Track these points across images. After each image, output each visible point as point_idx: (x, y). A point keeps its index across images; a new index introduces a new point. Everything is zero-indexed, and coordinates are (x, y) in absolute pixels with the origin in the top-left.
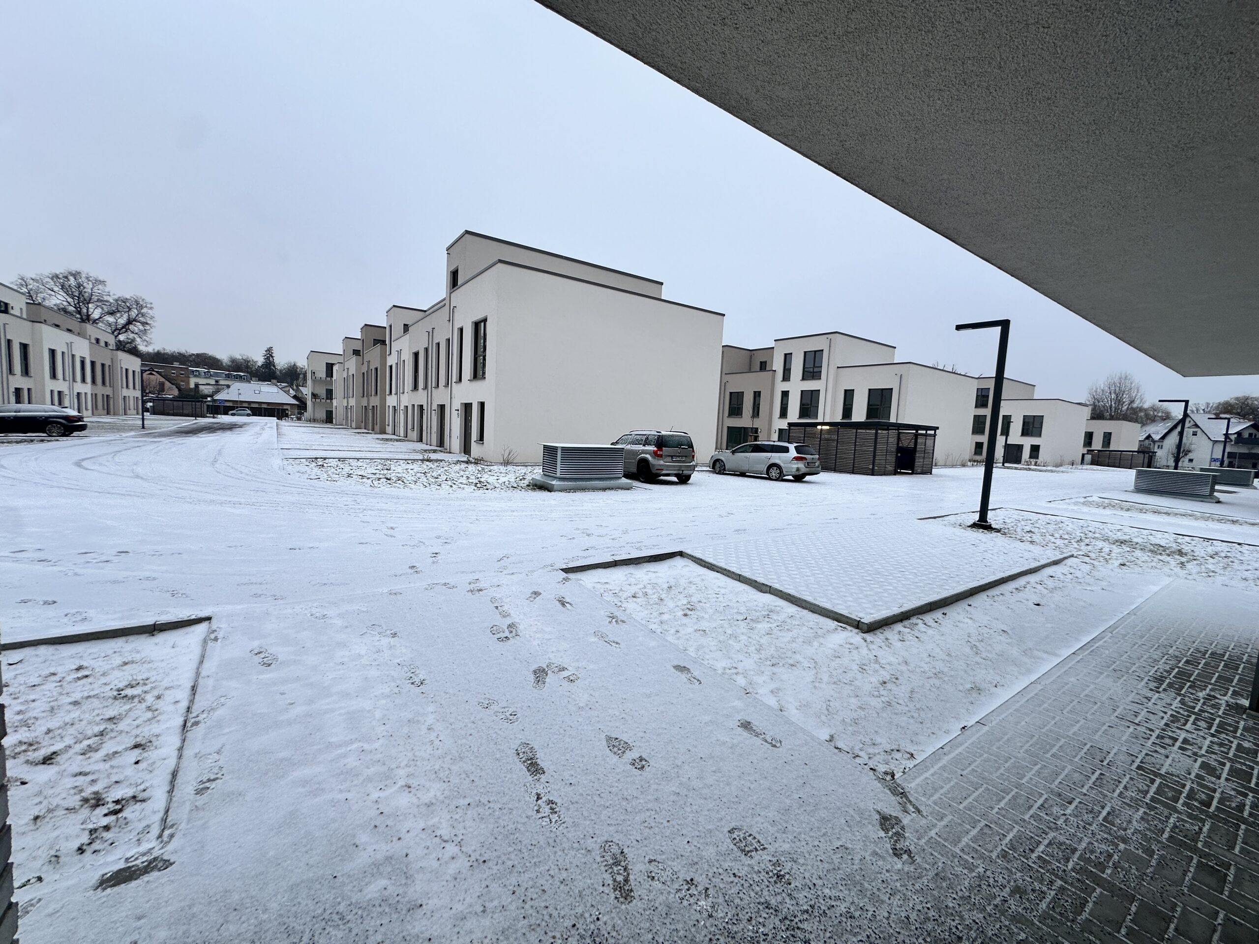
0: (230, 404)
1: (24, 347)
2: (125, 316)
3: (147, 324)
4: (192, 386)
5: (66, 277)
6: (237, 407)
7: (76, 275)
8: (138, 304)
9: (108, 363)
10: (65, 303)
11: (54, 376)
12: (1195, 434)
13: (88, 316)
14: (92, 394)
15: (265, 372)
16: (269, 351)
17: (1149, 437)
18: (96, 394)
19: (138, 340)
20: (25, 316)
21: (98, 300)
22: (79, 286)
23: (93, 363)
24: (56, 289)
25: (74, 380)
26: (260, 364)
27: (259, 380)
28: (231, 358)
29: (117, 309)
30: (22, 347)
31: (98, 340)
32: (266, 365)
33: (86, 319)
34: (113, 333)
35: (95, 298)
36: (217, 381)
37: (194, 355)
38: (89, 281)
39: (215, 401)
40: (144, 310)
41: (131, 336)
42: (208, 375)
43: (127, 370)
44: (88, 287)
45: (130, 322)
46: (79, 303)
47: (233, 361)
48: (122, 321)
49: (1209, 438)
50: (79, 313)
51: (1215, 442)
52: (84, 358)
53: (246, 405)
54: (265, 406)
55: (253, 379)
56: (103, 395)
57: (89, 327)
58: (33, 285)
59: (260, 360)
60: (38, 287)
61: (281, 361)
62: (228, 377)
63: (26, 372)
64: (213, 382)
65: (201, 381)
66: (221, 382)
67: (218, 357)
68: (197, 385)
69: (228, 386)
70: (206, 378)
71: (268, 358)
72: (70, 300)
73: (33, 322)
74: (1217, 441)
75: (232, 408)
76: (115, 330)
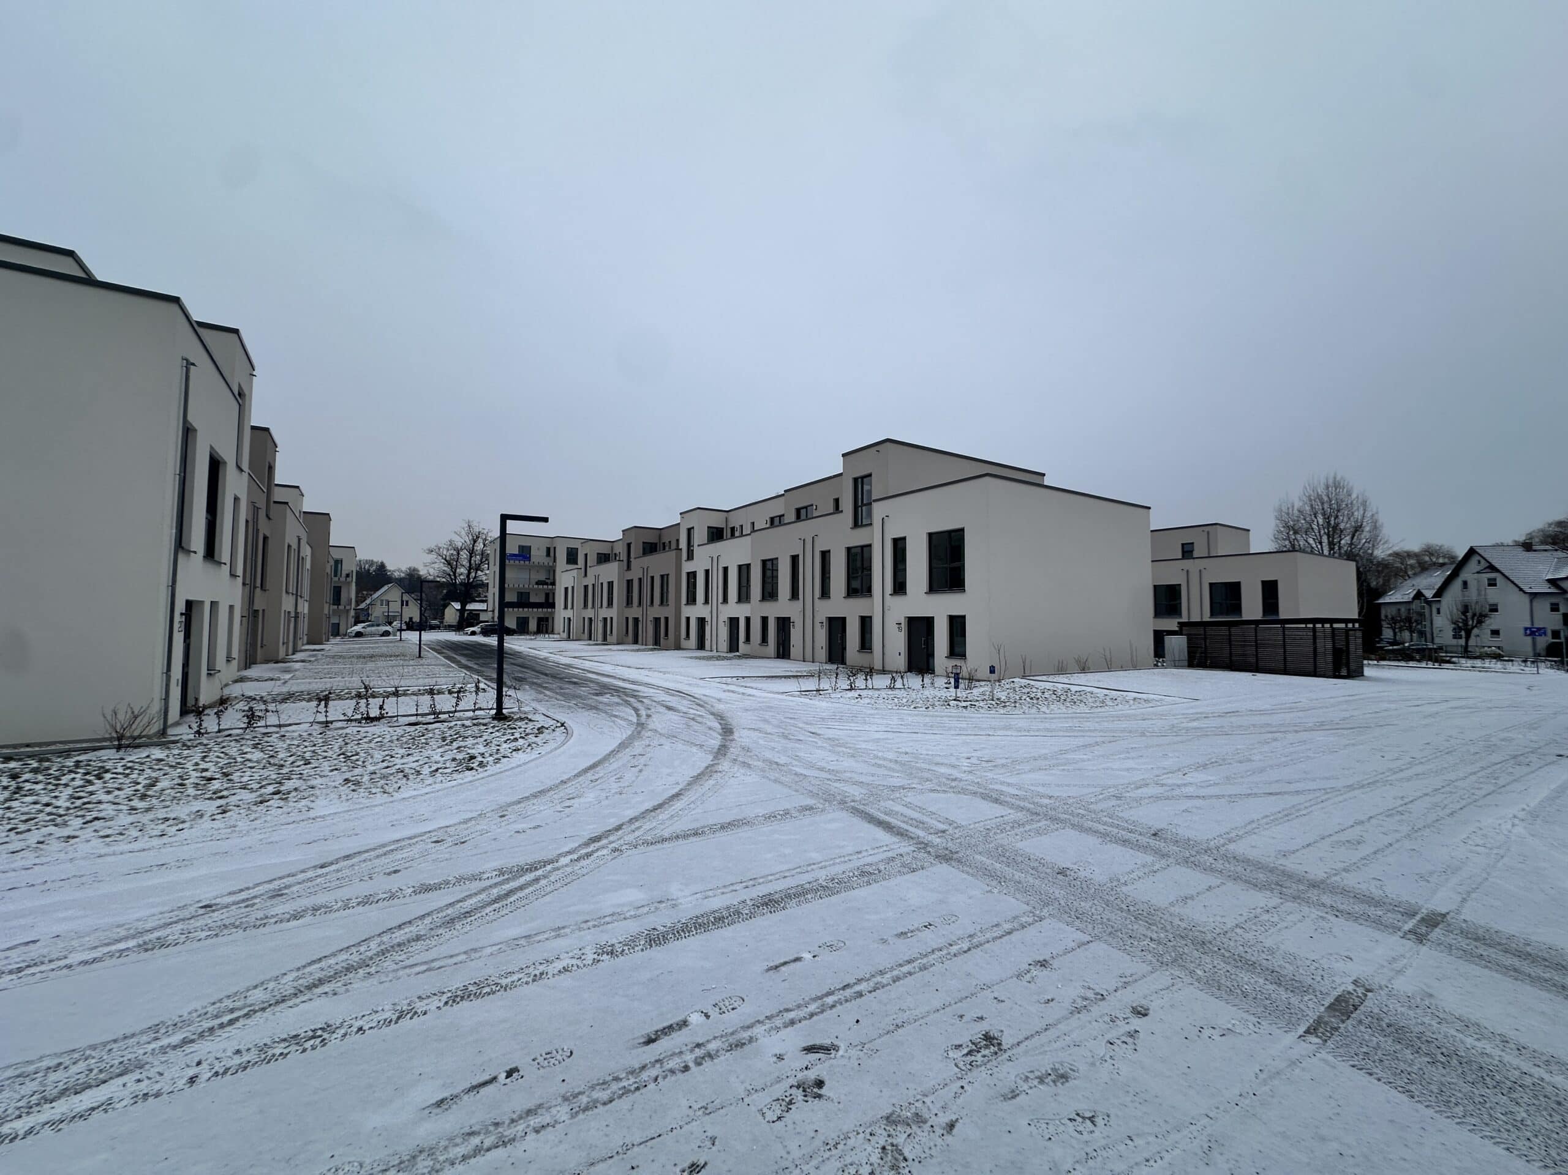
12: (1492, 583)
17: (1419, 595)
49: (1521, 590)
51: (1534, 596)
74: (1536, 594)
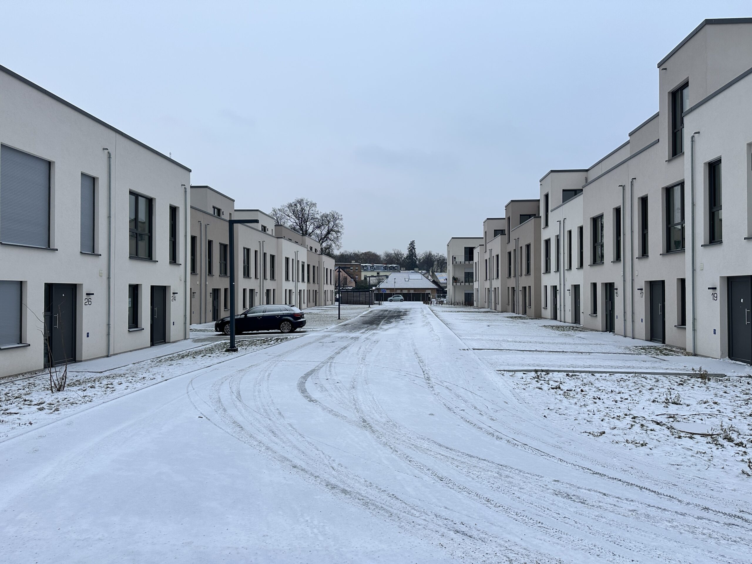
0: (388, 292)
1: (272, 257)
2: (327, 228)
3: (339, 232)
4: (363, 278)
5: (296, 205)
6: (394, 294)
7: (300, 202)
8: (334, 217)
9: (316, 265)
10: (295, 224)
11: (287, 279)
13: (306, 231)
14: (307, 290)
15: (409, 263)
16: (412, 244)
18: (309, 290)
19: (333, 245)
20: (274, 235)
21: (312, 218)
22: (302, 209)
23: (308, 266)
24: (290, 214)
25: (298, 281)
26: (405, 256)
27: (406, 269)
28: (386, 253)
29: (322, 223)
30: (271, 257)
31: (311, 248)
32: (410, 256)
33: (305, 233)
34: (319, 241)
35: (310, 217)
36: (378, 273)
37: (363, 253)
38: (308, 205)
39: (379, 289)
40: (337, 222)
41: (330, 242)
42: (373, 269)
43: (327, 269)
44: (307, 209)
45: (328, 233)
46: (302, 222)
47: (388, 255)
48: (324, 232)
50: (302, 229)
52: (304, 262)
53: (399, 292)
54: (412, 292)
55: (402, 269)
56: (313, 290)
57: (307, 238)
58: (279, 214)
59: (405, 252)
60: (282, 215)
61: (420, 252)
62: (385, 269)
63: (273, 277)
64: (375, 274)
65: (369, 274)
66: (381, 274)
67: (378, 253)
68: (365, 278)
69: (387, 277)
70: (371, 271)
71: (411, 251)
72: (297, 221)
73: (278, 238)
75: (390, 295)
76: (320, 240)
